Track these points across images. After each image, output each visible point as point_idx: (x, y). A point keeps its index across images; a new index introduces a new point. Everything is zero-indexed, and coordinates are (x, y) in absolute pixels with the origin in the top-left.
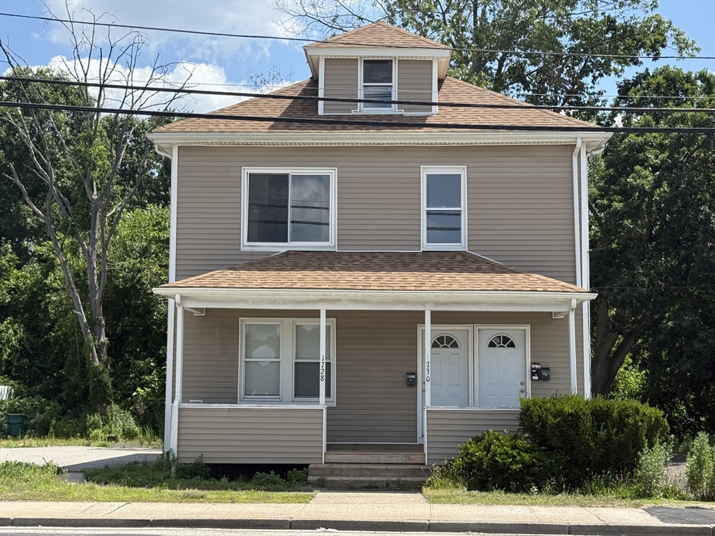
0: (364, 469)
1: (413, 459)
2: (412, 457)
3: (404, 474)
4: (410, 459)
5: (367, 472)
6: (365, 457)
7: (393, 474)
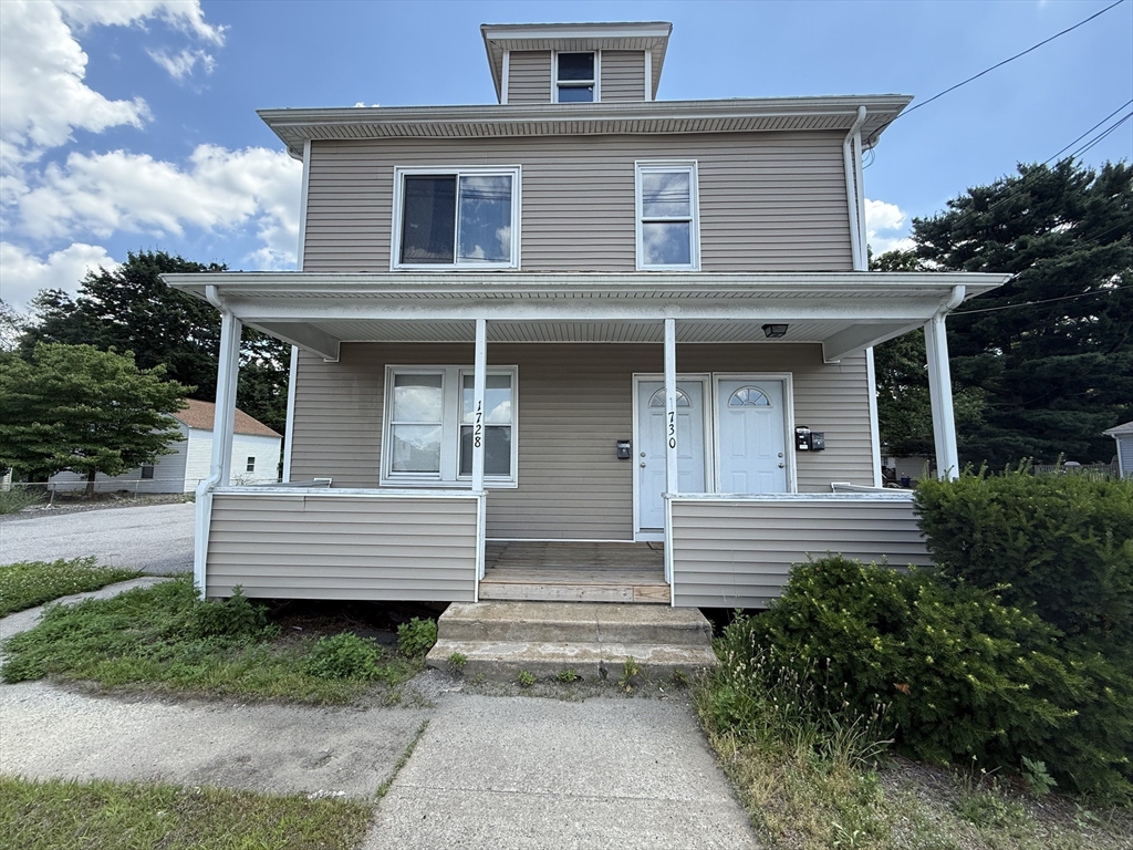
0: (551, 625)
1: (646, 595)
2: (645, 591)
3: (635, 638)
4: (641, 595)
5: (557, 632)
6: (554, 589)
7: (611, 637)
